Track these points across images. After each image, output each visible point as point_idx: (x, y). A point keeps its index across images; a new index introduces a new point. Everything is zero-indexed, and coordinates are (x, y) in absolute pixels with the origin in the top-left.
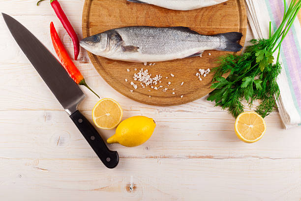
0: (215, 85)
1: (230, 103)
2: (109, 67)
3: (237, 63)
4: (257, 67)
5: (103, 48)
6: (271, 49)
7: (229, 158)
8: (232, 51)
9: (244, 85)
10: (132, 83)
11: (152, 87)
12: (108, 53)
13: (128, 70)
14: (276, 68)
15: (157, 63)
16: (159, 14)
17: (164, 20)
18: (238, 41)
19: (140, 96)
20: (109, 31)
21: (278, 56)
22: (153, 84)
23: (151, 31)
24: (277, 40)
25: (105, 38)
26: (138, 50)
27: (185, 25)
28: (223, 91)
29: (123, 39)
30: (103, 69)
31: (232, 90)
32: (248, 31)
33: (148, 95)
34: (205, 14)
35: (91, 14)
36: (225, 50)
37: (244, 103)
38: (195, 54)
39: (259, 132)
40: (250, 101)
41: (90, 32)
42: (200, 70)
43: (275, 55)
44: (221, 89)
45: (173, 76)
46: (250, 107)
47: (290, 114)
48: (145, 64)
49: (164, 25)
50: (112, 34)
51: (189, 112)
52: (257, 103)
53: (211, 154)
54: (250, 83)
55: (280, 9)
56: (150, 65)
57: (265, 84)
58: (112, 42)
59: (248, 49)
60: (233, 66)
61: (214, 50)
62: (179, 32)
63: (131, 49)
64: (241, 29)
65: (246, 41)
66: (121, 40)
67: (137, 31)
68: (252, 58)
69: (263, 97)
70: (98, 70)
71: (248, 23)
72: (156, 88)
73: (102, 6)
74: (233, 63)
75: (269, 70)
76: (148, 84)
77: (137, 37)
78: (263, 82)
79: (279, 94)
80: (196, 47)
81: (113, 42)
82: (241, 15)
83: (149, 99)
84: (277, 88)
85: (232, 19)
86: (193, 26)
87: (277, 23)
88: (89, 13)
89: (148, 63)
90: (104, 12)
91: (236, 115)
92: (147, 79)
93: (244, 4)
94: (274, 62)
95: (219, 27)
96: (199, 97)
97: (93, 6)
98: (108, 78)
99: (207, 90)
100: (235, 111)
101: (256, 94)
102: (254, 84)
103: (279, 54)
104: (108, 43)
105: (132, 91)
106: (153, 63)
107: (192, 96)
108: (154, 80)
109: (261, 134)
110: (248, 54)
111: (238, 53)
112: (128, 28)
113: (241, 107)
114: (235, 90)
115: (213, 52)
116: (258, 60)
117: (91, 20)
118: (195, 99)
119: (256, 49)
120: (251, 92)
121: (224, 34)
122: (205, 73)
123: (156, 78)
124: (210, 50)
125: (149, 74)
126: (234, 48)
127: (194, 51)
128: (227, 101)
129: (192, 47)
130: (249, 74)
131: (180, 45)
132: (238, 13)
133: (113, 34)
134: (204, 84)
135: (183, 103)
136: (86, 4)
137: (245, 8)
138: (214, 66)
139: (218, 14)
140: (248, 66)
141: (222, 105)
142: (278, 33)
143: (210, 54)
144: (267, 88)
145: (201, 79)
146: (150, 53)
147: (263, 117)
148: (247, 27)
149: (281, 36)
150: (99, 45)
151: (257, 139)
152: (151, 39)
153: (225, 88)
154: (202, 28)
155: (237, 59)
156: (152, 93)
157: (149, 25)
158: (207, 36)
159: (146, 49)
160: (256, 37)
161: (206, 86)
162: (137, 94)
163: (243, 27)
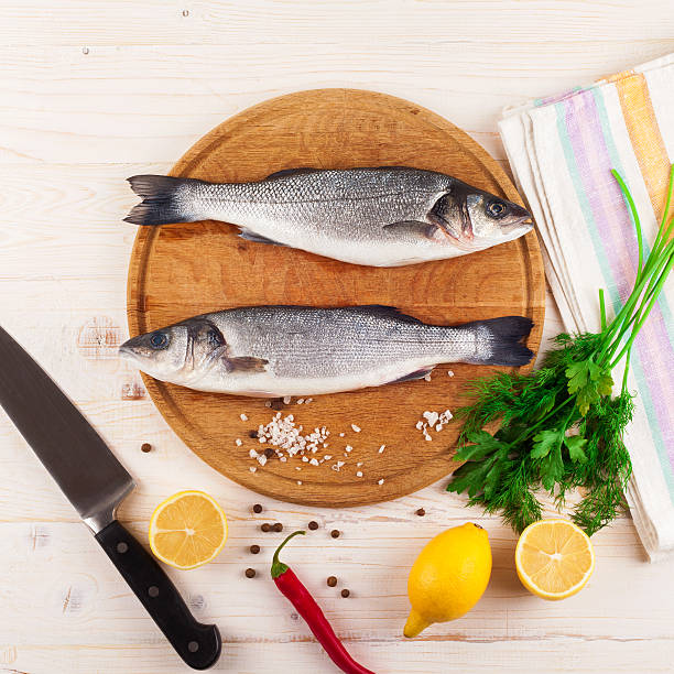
0: (466, 450)
1: (504, 496)
2: (194, 410)
3: (519, 395)
4: (573, 401)
5: (177, 363)
6: (607, 357)
7: (506, 638)
8: (507, 363)
9: (541, 451)
10: (253, 453)
11: (305, 459)
12: (190, 376)
13: (243, 417)
14: (619, 406)
15: (317, 398)
16: (322, 274)
17: (333, 288)
18: (521, 341)
19: (274, 481)
20: (194, 320)
21: (623, 376)
22: (308, 453)
23: (299, 319)
24: (620, 336)
25: (181, 339)
26: (266, 367)
27: (386, 301)
28: (485, 467)
29: (228, 341)
30: (180, 415)
31: (509, 465)
32: (548, 314)
33: (296, 481)
34: (437, 273)
35: (149, 275)
36: (491, 361)
37: (541, 496)
38: (413, 375)
39: (575, 572)
40: (557, 492)
41: (148, 321)
42: (427, 414)
43: (616, 374)
44: (482, 463)
45: (358, 430)
46: (557, 506)
47: (656, 525)
48: (287, 402)
49: (334, 301)
50: (200, 328)
51: (400, 520)
52: (575, 496)
53: (460, 631)
54: (554, 446)
55: (631, 257)
56: (300, 402)
57: (592, 446)
58: (198, 349)
59: (551, 359)
60: (509, 402)
61: (461, 363)
62: (370, 320)
63: (247, 364)
64: (529, 309)
65: (543, 339)
66: (222, 341)
67: (263, 320)
68: (558, 383)
69: (591, 480)
70: (168, 418)
71: (550, 291)
72: (314, 462)
73: (176, 256)
74: (510, 394)
75: (601, 411)
76: (293, 451)
77: (264, 335)
78: (588, 443)
79: (630, 471)
80: (413, 355)
81: (202, 349)
82: (528, 273)
83: (299, 490)
84: (624, 458)
85: (507, 283)
86: (407, 304)
87: (623, 291)
88: (143, 272)
89: (294, 399)
90: (182, 271)
91: (520, 527)
92: (291, 440)
93: (537, 245)
94: (616, 392)
95: (474, 305)
96: (426, 484)
97: (153, 256)
98: (191, 436)
99: (442, 463)
100: (520, 516)
101: (571, 471)
102: (564, 448)
103: (627, 369)
104: (190, 352)
105: (253, 470)
106: (306, 398)
107: (412, 478)
108: (309, 443)
109: (581, 577)
110: (549, 372)
111: (524, 370)
112: (240, 311)
113: (534, 507)
114: (519, 464)
115: (459, 368)
116: (573, 387)
117: (148, 291)
118: (415, 488)
119: (568, 358)
120: (558, 468)
121: (488, 323)
122: (438, 422)
123: (314, 437)
124: (451, 364)
125: (297, 427)
126: (512, 358)
127: (409, 366)
128: (498, 492)
129: (403, 356)
130: (551, 423)
131: (372, 351)
132: (523, 269)
133: (202, 328)
134: (438, 450)
135: (384, 499)
136: (137, 251)
137: (540, 255)
138: (463, 402)
139: (470, 271)
140: (549, 401)
141: (487, 502)
142: (626, 316)
143: (451, 374)
144: (598, 458)
145: (428, 438)
146: (296, 375)
147: (589, 534)
148: (546, 303)
149: (632, 325)
150: (167, 355)
151: (573, 589)
152: (298, 339)
153: (490, 461)
154: (430, 309)
155: (519, 385)
156: (305, 474)
157: (296, 301)
158: (441, 327)
159: (286, 363)
160: (571, 329)
161: (444, 453)
162: (267, 476)
163: (535, 304)
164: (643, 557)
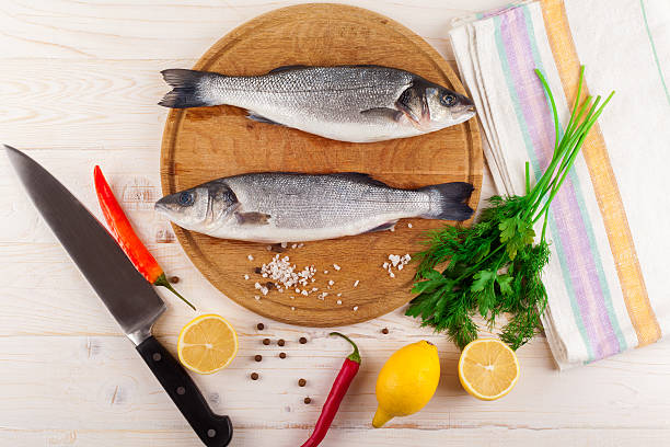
0: (421, 285)
1: (450, 320)
2: (212, 252)
3: (462, 242)
4: (504, 248)
5: (200, 216)
6: (530, 214)
7: (449, 427)
8: (454, 218)
9: (478, 287)
10: (258, 286)
11: (298, 291)
12: (210, 227)
13: (250, 257)
14: (539, 253)
15: (306, 244)
16: (311, 148)
17: (321, 160)
18: (464, 201)
19: (274, 307)
20: (213, 183)
21: (543, 228)
22: (299, 285)
23: (295, 183)
24: (540, 199)
25: (203, 198)
26: (269, 220)
27: (360, 169)
28: (435, 297)
29: (239, 200)
30: (201, 255)
31: (453, 296)
32: (485, 180)
33: (290, 307)
34: (400, 147)
35: (178, 147)
36: (441, 216)
37: (478, 320)
38: (381, 227)
39: (505, 380)
40: (489, 316)
41: (177, 182)
42: (391, 257)
43: (537, 228)
44: (433, 294)
45: (338, 268)
46: (489, 328)
47: (565, 343)
48: (283, 246)
49: (321, 169)
50: (217, 189)
51: (369, 337)
52: (503, 320)
53: (414, 421)
54: (489, 282)
55: (549, 137)
56: (294, 246)
57: (518, 282)
58: (216, 206)
59: (487, 215)
60: (455, 248)
61: (418, 218)
62: (349, 185)
63: (254, 218)
64: (471, 177)
65: (480, 200)
66: (235, 200)
67: (267, 183)
68: (493, 234)
69: (515, 308)
70: (192, 257)
71: (486, 163)
72: (305, 293)
73: (198, 133)
74: (455, 242)
75: (526, 256)
76: (289, 284)
77: (267, 195)
78: (514, 280)
79: (545, 302)
80: (382, 212)
81: (219, 206)
82: (470, 149)
83: (292, 314)
84: (541, 291)
85: (453, 155)
86: (376, 171)
87: (542, 163)
88: (173, 144)
89: (290, 244)
90: (204, 144)
91: (462, 344)
92: (287, 276)
93: (477, 127)
94: (536, 241)
95: (428, 173)
96: (390, 310)
97: (180, 131)
98: (209, 272)
99: (404, 295)
100: (461, 337)
101: (501, 300)
102: (496, 283)
103: (545, 224)
104: (210, 208)
105: (257, 298)
106: (298, 244)
107: (375, 308)
108: (300, 278)
109: (509, 384)
110: (486, 226)
111: (466, 224)
113: (472, 328)
114: (460, 296)
115: (416, 222)
116: (504, 237)
117: (177, 159)
118: (381, 314)
119: (500, 216)
120: (491, 298)
121: (438, 187)
122: (400, 263)
123: (305, 274)
124: (411, 218)
125: (291, 265)
126: (457, 214)
127: (379, 220)
128: (444, 316)
129: (374, 213)
130: (486, 265)
131: (351, 208)
132: (466, 146)
133: (219, 189)
134: (400, 284)
135: (357, 322)
136: (168, 129)
137: (479, 135)
138: (420, 248)
139: (426, 146)
140: (485, 250)
141: (435, 324)
142: (544, 185)
143: (410, 226)
144: (522, 291)
145: (392, 275)
146: (292, 226)
147: (514, 348)
148: (483, 172)
149: (550, 190)
150: (192, 210)
151: (503, 393)
152: (294, 199)
153: (439, 293)
154: (394, 175)
155: (462, 236)
156: (298, 302)
157: (292, 168)
158: (404, 190)
159: (283, 218)
160: (502, 192)
161: (404, 286)
162: (268, 303)
163: (475, 173)
164: (554, 366)
